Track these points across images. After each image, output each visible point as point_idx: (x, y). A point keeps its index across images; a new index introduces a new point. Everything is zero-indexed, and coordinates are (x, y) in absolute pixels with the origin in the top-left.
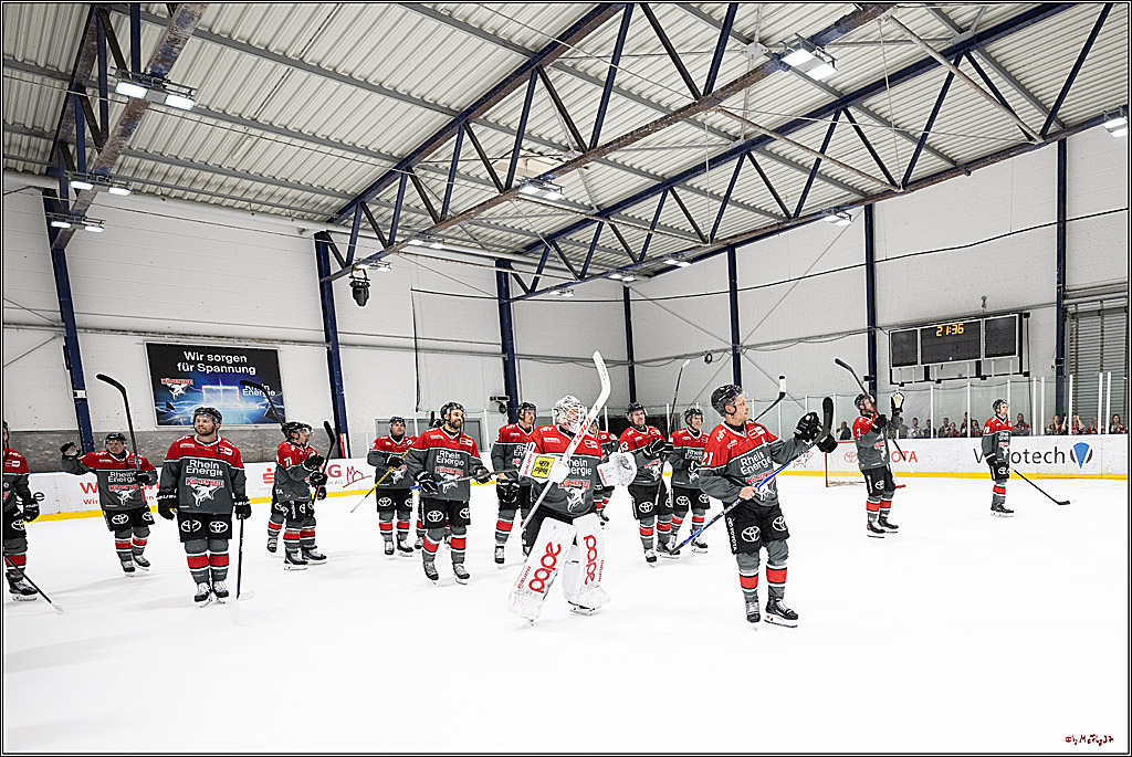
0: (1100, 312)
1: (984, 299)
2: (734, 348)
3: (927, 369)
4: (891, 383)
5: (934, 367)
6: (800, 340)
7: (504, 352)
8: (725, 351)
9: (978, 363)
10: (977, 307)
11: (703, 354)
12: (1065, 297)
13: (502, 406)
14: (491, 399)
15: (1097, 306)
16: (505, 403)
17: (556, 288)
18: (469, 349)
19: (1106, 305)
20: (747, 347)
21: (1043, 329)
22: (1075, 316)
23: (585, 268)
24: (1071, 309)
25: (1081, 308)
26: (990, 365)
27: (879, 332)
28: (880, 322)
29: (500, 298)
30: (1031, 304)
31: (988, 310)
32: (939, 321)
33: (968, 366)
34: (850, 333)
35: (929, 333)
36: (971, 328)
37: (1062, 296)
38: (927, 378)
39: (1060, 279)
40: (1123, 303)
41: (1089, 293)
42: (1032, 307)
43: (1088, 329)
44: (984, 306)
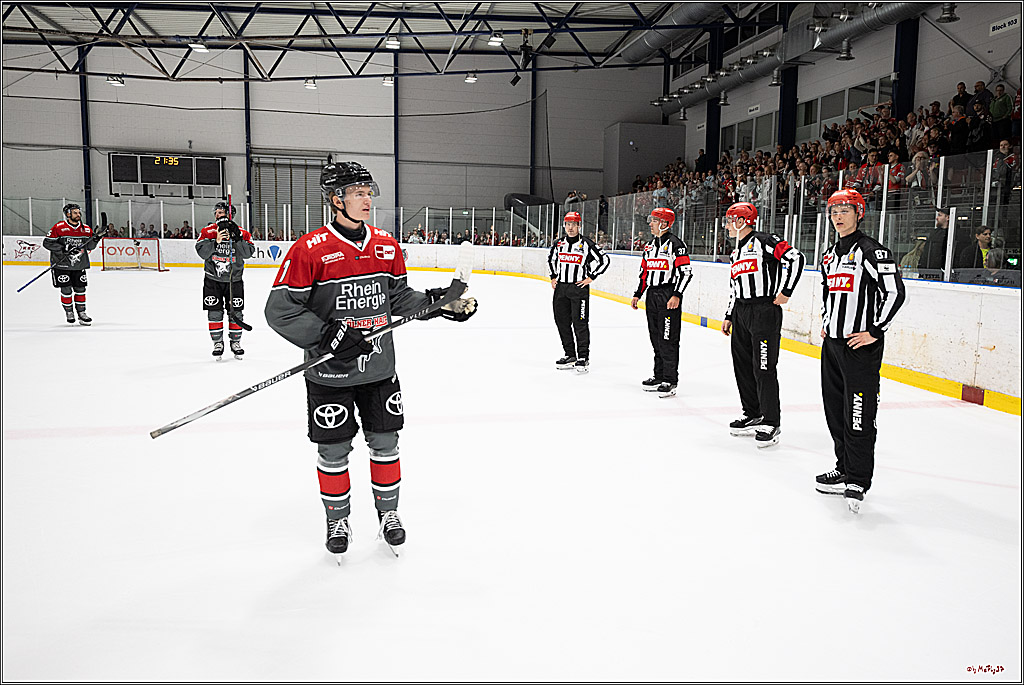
0: (275, 165)
1: (190, 142)
3: (145, 187)
4: (111, 194)
5: (153, 187)
9: (190, 188)
10: (185, 147)
12: (251, 153)
15: (273, 161)
19: (278, 161)
21: (236, 169)
22: (258, 164)
24: (255, 160)
25: (262, 160)
26: (201, 189)
27: (94, 154)
28: (94, 142)
30: (226, 152)
31: (194, 150)
32: (157, 153)
33: (182, 188)
34: (62, 147)
35: (147, 162)
36: (185, 163)
37: (249, 151)
38: (146, 194)
39: (248, 140)
40: (288, 162)
41: (267, 152)
42: (228, 154)
43: (267, 174)
44: (190, 147)
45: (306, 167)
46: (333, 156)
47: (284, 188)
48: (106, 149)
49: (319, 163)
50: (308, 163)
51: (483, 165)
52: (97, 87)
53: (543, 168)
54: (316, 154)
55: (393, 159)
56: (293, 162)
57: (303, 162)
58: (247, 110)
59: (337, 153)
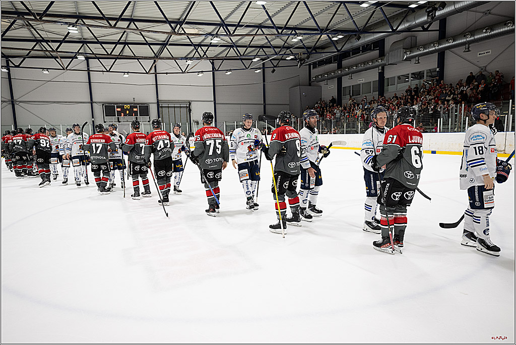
0: (168, 107)
1: (134, 99)
2: (12, 101)
3: (118, 118)
4: (104, 121)
5: (121, 118)
6: (54, 102)
10: (132, 101)
15: (167, 105)
19: (170, 105)
21: (153, 110)
22: (162, 107)
24: (160, 105)
25: (163, 105)
26: (141, 118)
27: (95, 105)
28: (94, 100)
31: (135, 102)
34: (81, 102)
36: (134, 107)
37: (158, 101)
38: (118, 121)
39: (157, 98)
40: (173, 105)
41: (165, 102)
42: (150, 103)
43: (165, 111)
45: (181, 107)
46: (191, 103)
47: (172, 116)
48: (100, 103)
49: (185, 105)
50: (181, 105)
51: (246, 104)
52: (95, 76)
53: (268, 104)
54: (184, 102)
55: (213, 103)
56: (175, 105)
57: (179, 105)
58: (157, 85)
59: (192, 101)
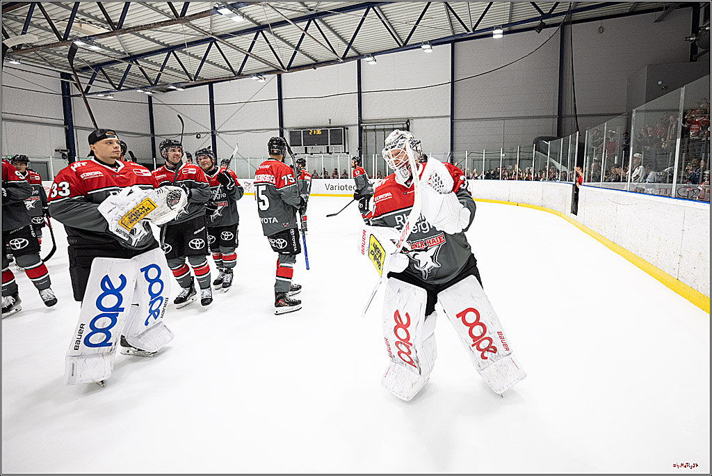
0: (374, 130)
1: (330, 120)
2: (212, 132)
3: (306, 148)
5: (309, 148)
6: (247, 131)
7: (65, 124)
8: (208, 133)
9: (328, 147)
10: (328, 125)
11: (195, 134)
12: (362, 123)
13: (64, 155)
14: (56, 151)
15: (374, 127)
16: (66, 153)
17: (102, 93)
18: (41, 121)
19: (377, 127)
20: (220, 132)
21: (354, 133)
22: (365, 131)
23: (121, 83)
24: (364, 128)
25: (368, 128)
26: (333, 148)
27: (285, 131)
28: (285, 126)
29: (63, 94)
30: (348, 124)
31: (332, 125)
32: (311, 128)
33: (324, 148)
34: (271, 130)
35: (306, 133)
36: (324, 132)
37: (360, 121)
38: (306, 153)
39: (360, 115)
40: (382, 127)
41: (371, 122)
42: (349, 126)
43: (371, 135)
44: (330, 123)
46: (410, 121)
49: (401, 126)
51: (517, 118)
53: (571, 116)
54: (399, 120)
55: (450, 119)
56: (386, 127)
58: (360, 92)
59: (413, 118)
